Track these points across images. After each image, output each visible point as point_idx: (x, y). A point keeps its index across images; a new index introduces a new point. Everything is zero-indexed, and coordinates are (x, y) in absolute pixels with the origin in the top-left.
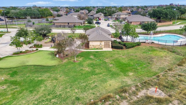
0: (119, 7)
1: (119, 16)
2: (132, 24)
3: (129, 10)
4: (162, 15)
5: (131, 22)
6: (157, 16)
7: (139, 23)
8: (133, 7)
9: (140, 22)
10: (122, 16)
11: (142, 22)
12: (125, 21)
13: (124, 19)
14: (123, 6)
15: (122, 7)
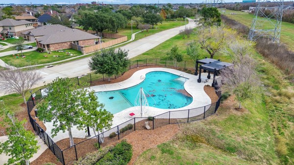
0: (4, 6)
1: (8, 28)
2: (52, 49)
3: (29, 13)
4: (105, 23)
5: (48, 46)
6: (98, 26)
7: (67, 46)
8: (35, 7)
9: (69, 43)
10: (17, 29)
11: (74, 42)
12: (28, 40)
13: (26, 36)
14: (13, 4)
15: (11, 7)
